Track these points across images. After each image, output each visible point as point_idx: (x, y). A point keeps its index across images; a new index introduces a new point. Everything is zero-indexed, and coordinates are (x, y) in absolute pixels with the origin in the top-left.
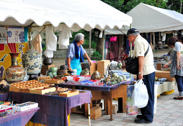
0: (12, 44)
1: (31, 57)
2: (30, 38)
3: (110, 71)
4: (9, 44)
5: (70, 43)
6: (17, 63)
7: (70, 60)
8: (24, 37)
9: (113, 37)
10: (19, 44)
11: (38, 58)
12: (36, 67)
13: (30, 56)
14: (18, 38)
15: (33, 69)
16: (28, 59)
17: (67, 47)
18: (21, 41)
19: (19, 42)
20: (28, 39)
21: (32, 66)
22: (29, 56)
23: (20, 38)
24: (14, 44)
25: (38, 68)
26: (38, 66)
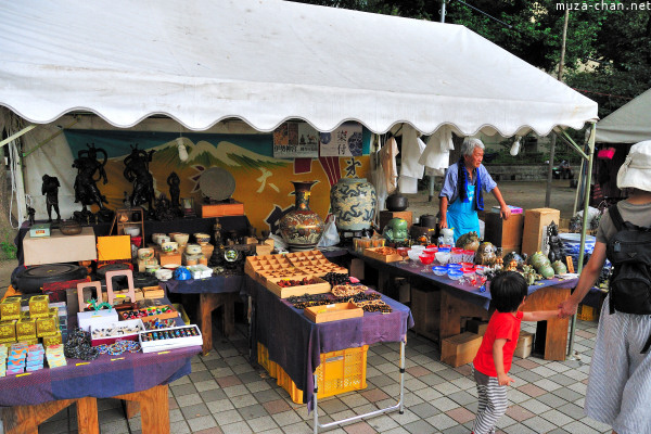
0: (329, 158)
1: (344, 193)
2: (376, 145)
3: (553, 238)
4: (322, 159)
5: (451, 163)
6: (307, 206)
7: (446, 203)
8: (361, 145)
9: (605, 149)
10: (348, 158)
11: (362, 196)
12: (355, 215)
13: (344, 189)
14: (347, 146)
15: (349, 220)
16: (340, 195)
17: (443, 172)
18: (353, 152)
19: (348, 153)
20: (372, 148)
21: (347, 212)
22: (341, 190)
23: (351, 146)
24: (336, 159)
25: (361, 217)
26: (360, 213)
